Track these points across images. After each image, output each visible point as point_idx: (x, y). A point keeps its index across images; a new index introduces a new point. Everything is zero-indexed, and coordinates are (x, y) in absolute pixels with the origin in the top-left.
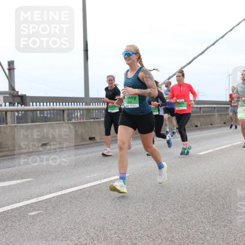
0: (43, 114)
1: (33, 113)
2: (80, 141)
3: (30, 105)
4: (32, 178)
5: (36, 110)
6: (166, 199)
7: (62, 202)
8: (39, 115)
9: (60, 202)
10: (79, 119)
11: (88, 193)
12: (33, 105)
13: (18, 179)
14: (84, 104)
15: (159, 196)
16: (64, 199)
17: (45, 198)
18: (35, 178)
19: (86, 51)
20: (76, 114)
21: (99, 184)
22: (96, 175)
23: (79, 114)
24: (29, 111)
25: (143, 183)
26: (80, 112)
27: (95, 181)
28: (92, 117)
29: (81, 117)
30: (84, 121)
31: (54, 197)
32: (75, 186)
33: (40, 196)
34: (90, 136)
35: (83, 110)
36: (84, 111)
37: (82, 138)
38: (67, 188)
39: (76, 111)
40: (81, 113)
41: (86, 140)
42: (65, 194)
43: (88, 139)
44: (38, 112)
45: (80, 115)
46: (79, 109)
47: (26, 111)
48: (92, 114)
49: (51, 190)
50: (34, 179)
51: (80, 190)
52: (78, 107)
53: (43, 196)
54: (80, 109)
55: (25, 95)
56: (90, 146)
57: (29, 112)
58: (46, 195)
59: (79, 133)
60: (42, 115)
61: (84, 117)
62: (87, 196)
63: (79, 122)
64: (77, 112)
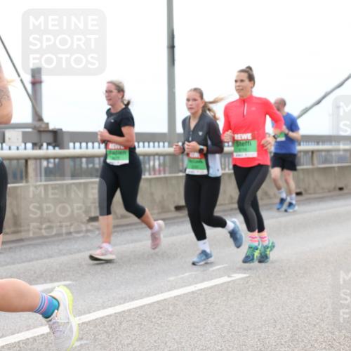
0: (93, 163)
1: (74, 162)
2: (159, 213)
3: (68, 148)
4: (71, 280)
5: (80, 157)
6: (318, 321)
7: (124, 325)
8: (84, 165)
9: (121, 324)
10: (157, 173)
11: (171, 308)
12: (74, 148)
13: (45, 282)
14: (166, 144)
15: (304, 315)
16: (128, 319)
17: (94, 318)
18: (76, 281)
19: (172, 47)
20: (152, 163)
21: (193, 292)
22: (187, 274)
23: (157, 163)
24: (68, 157)
25: (275, 290)
26: (159, 159)
27: (185, 286)
28: (181, 168)
29: (162, 168)
30: (167, 175)
31: (110, 316)
32: (148, 295)
33: (85, 313)
34: (176, 204)
35: (165, 155)
36: (167, 158)
37: (163, 208)
38: (133, 299)
39: (152, 158)
40: (162, 161)
41: (171, 211)
42: (129, 311)
43: (173, 209)
44: (84, 160)
45: (160, 165)
46: (157, 154)
47: (62, 158)
48: (181, 164)
49: (104, 302)
50: (74, 283)
51: (158, 302)
52: (157, 150)
53: (90, 313)
54: (159, 155)
55: (61, 130)
56: (176, 221)
57: (66, 160)
58: (94, 311)
59: (157, 197)
60: (91, 166)
61: (167, 168)
62: (170, 313)
63: (157, 179)
64: (154, 160)
